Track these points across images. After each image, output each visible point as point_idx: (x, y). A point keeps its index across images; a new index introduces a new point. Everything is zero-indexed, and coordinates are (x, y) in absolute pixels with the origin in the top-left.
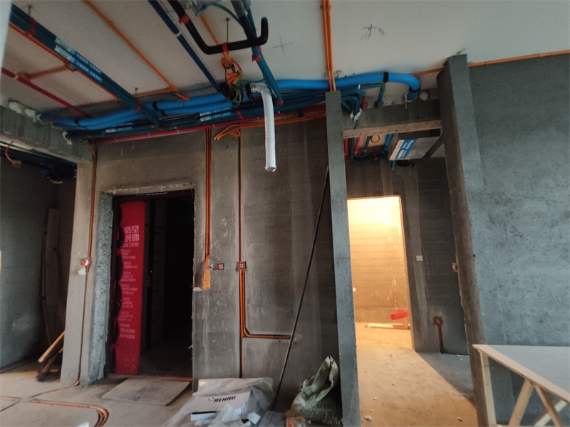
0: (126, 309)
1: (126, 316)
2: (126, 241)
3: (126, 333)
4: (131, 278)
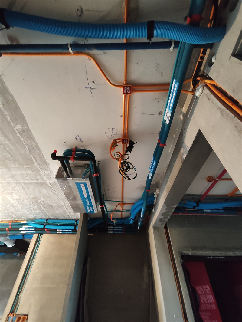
2: (202, 302)
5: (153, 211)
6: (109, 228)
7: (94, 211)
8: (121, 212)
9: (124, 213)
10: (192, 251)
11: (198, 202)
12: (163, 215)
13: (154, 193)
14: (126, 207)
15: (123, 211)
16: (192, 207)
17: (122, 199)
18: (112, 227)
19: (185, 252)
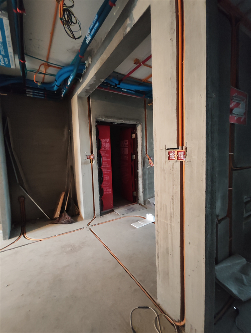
0: (106, 180)
1: (106, 184)
2: (103, 146)
3: (107, 191)
4: (107, 165)
5: (81, 81)
6: (27, 90)
7: (11, 65)
8: (43, 75)
9: (46, 76)
10: (105, 119)
11: (120, 81)
12: (89, 87)
13: (86, 62)
14: (51, 70)
15: (46, 74)
16: (114, 85)
17: (48, 58)
18: (31, 91)
19: (99, 119)
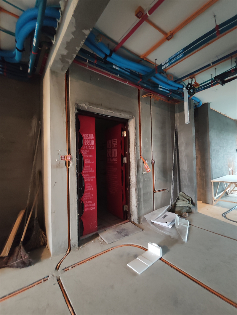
1: (88, 196)
3: (89, 207)
4: (90, 170)
10: (89, 106)
11: (113, 51)
13: (60, 3)
19: (81, 105)
